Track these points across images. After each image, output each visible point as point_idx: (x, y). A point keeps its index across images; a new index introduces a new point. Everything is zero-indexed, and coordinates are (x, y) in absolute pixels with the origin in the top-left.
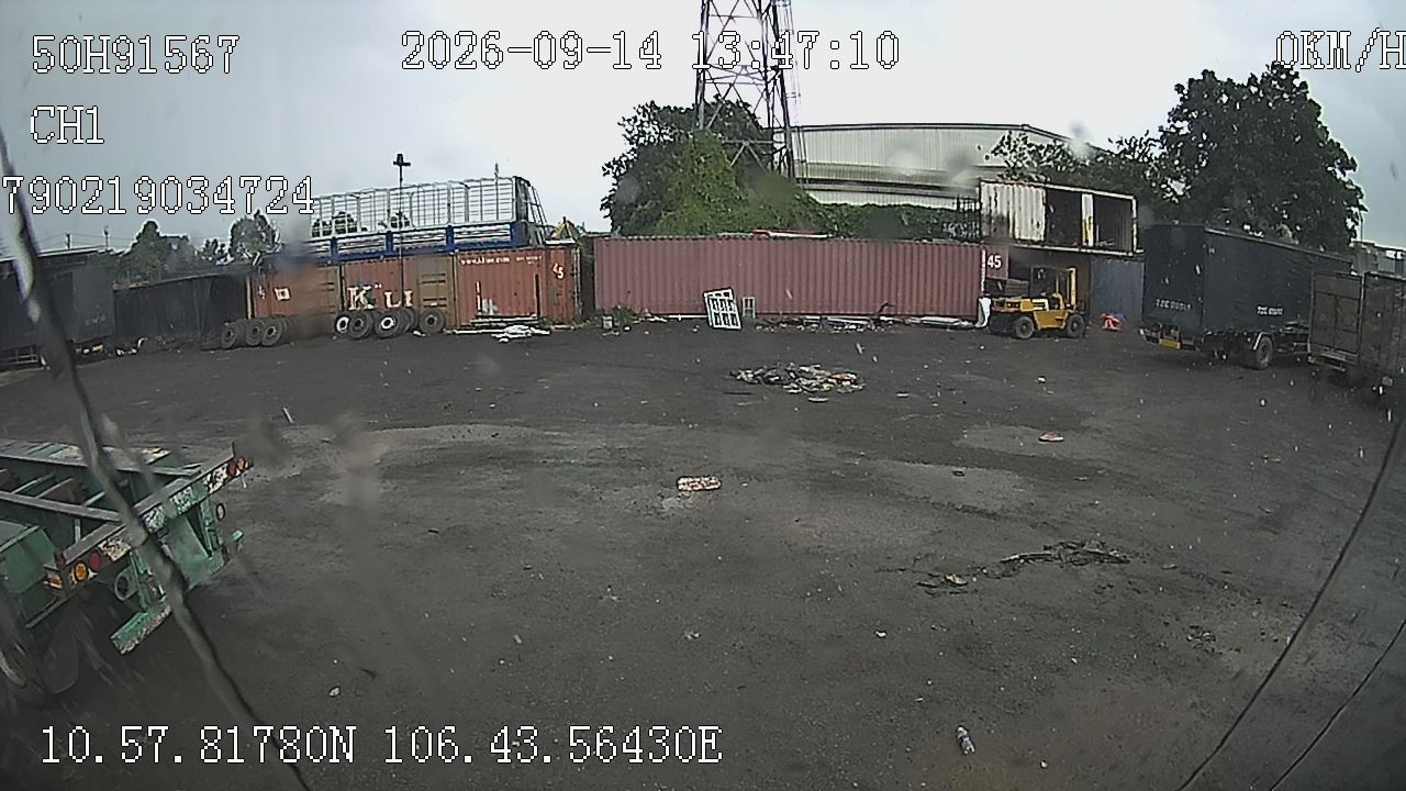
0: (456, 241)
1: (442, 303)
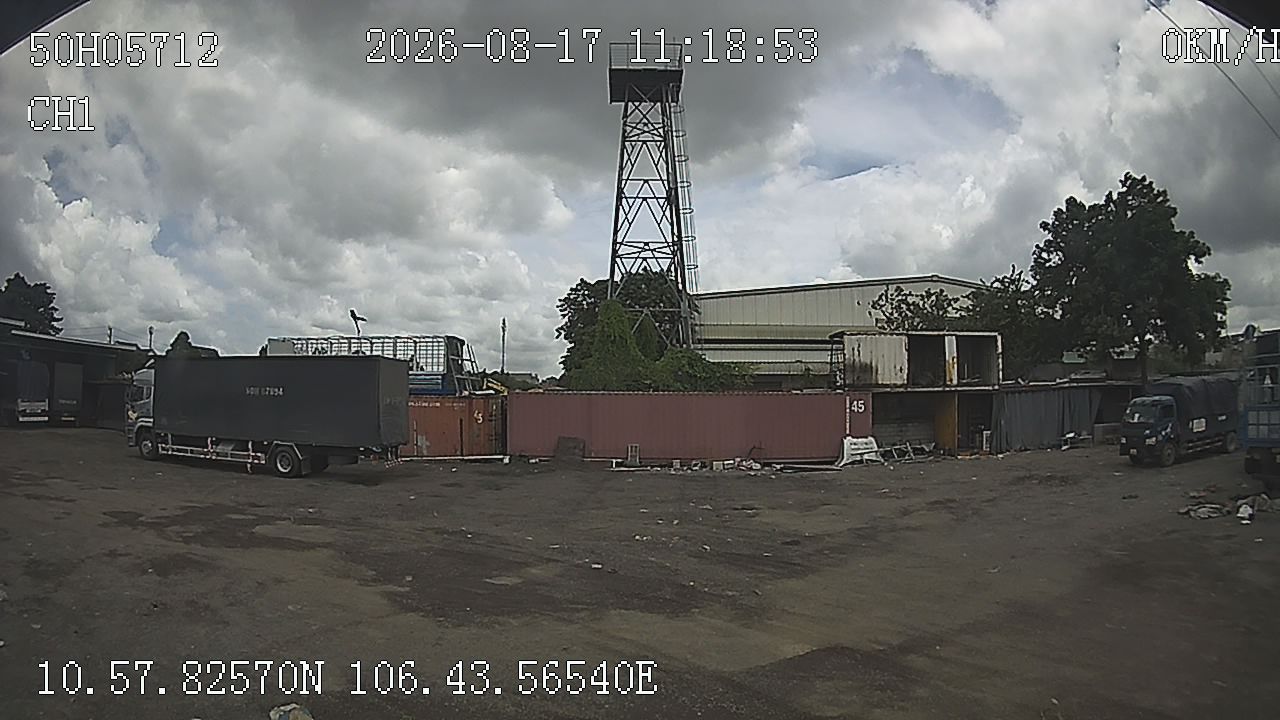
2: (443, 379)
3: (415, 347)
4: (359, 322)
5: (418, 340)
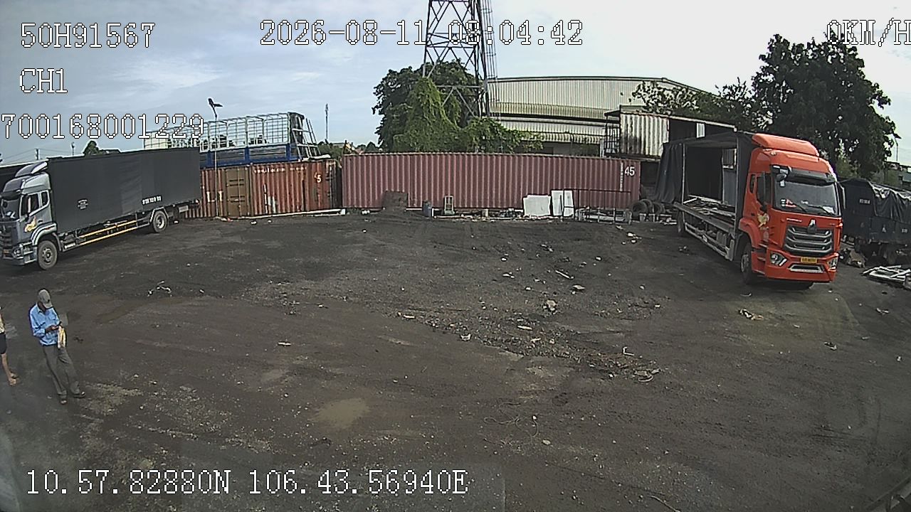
0: (251, 157)
1: (242, 199)
2: (287, 149)
3: (263, 124)
4: (216, 108)
5: (265, 118)
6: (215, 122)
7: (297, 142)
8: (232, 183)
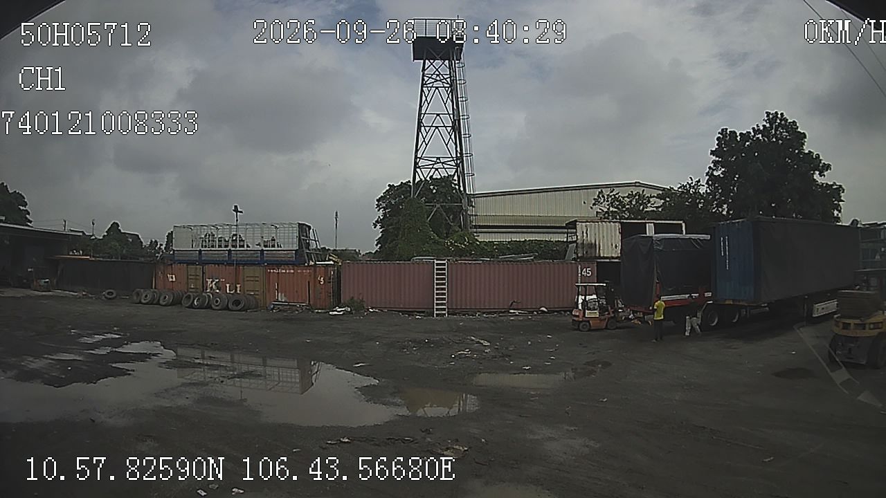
0: (265, 259)
1: (257, 293)
2: (296, 253)
6: (236, 226)
7: (304, 249)
8: (248, 279)
